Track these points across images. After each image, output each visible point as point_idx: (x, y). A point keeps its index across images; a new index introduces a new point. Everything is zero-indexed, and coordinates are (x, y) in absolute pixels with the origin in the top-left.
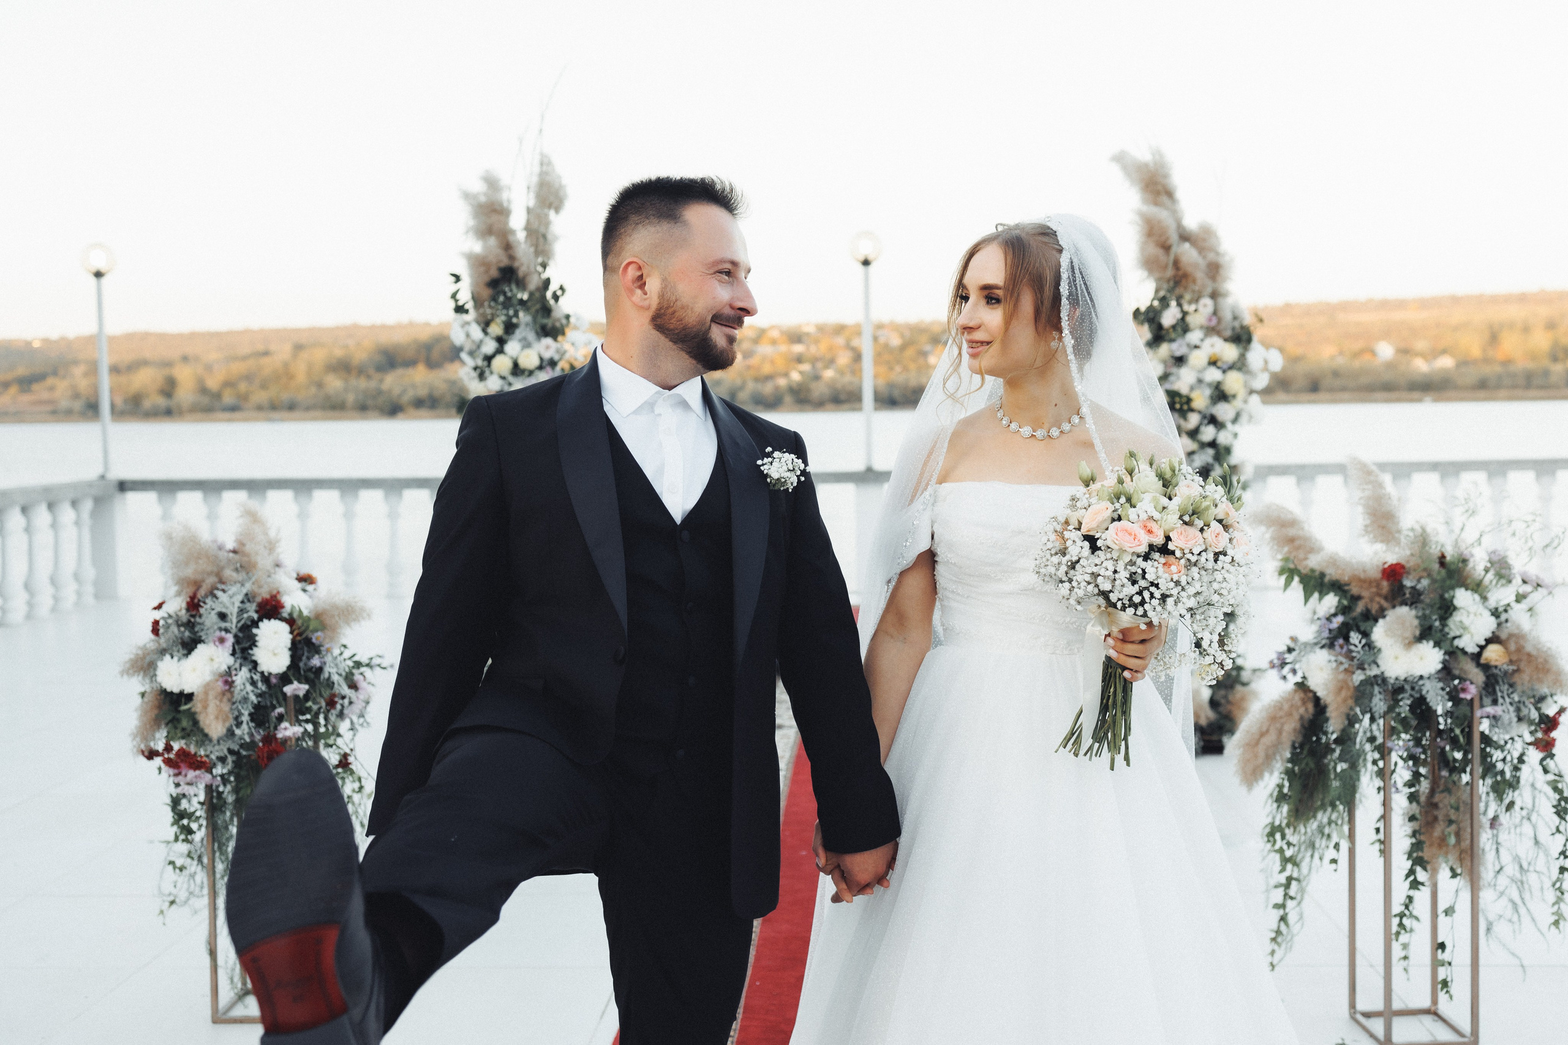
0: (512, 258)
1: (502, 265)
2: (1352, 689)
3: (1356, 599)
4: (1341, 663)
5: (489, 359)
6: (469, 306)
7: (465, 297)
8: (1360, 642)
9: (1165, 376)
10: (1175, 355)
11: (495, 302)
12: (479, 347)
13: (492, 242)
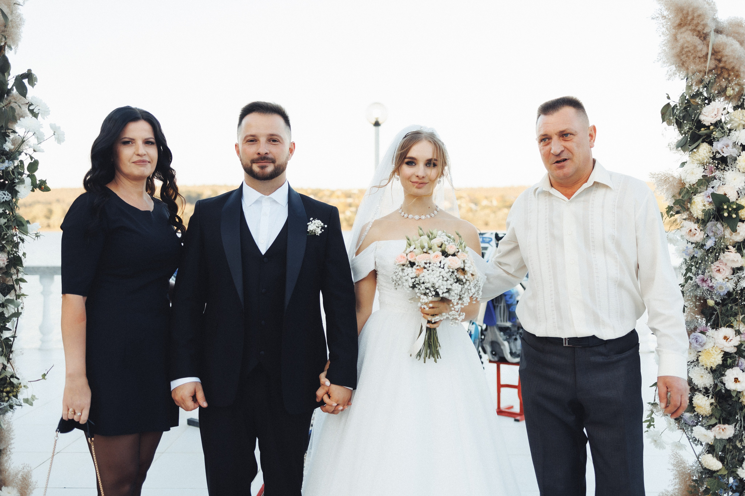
9: (706, 181)
10: (718, 156)
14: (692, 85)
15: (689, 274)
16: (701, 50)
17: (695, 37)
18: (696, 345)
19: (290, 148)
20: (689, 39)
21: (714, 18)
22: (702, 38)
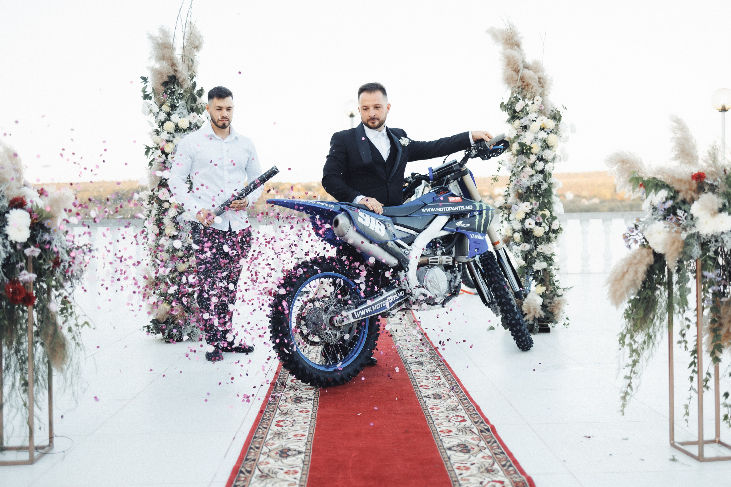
0: (175, 71)
1: (170, 75)
2: (681, 242)
3: (677, 192)
4: (673, 228)
5: (162, 123)
6: (152, 95)
7: (149, 91)
8: (684, 215)
9: (518, 136)
10: (522, 125)
11: (166, 93)
12: (157, 117)
13: (165, 64)
14: (513, 93)
15: (511, 179)
16: (515, 77)
17: (513, 72)
18: (514, 210)
20: (510, 72)
21: (523, 61)
22: (517, 71)
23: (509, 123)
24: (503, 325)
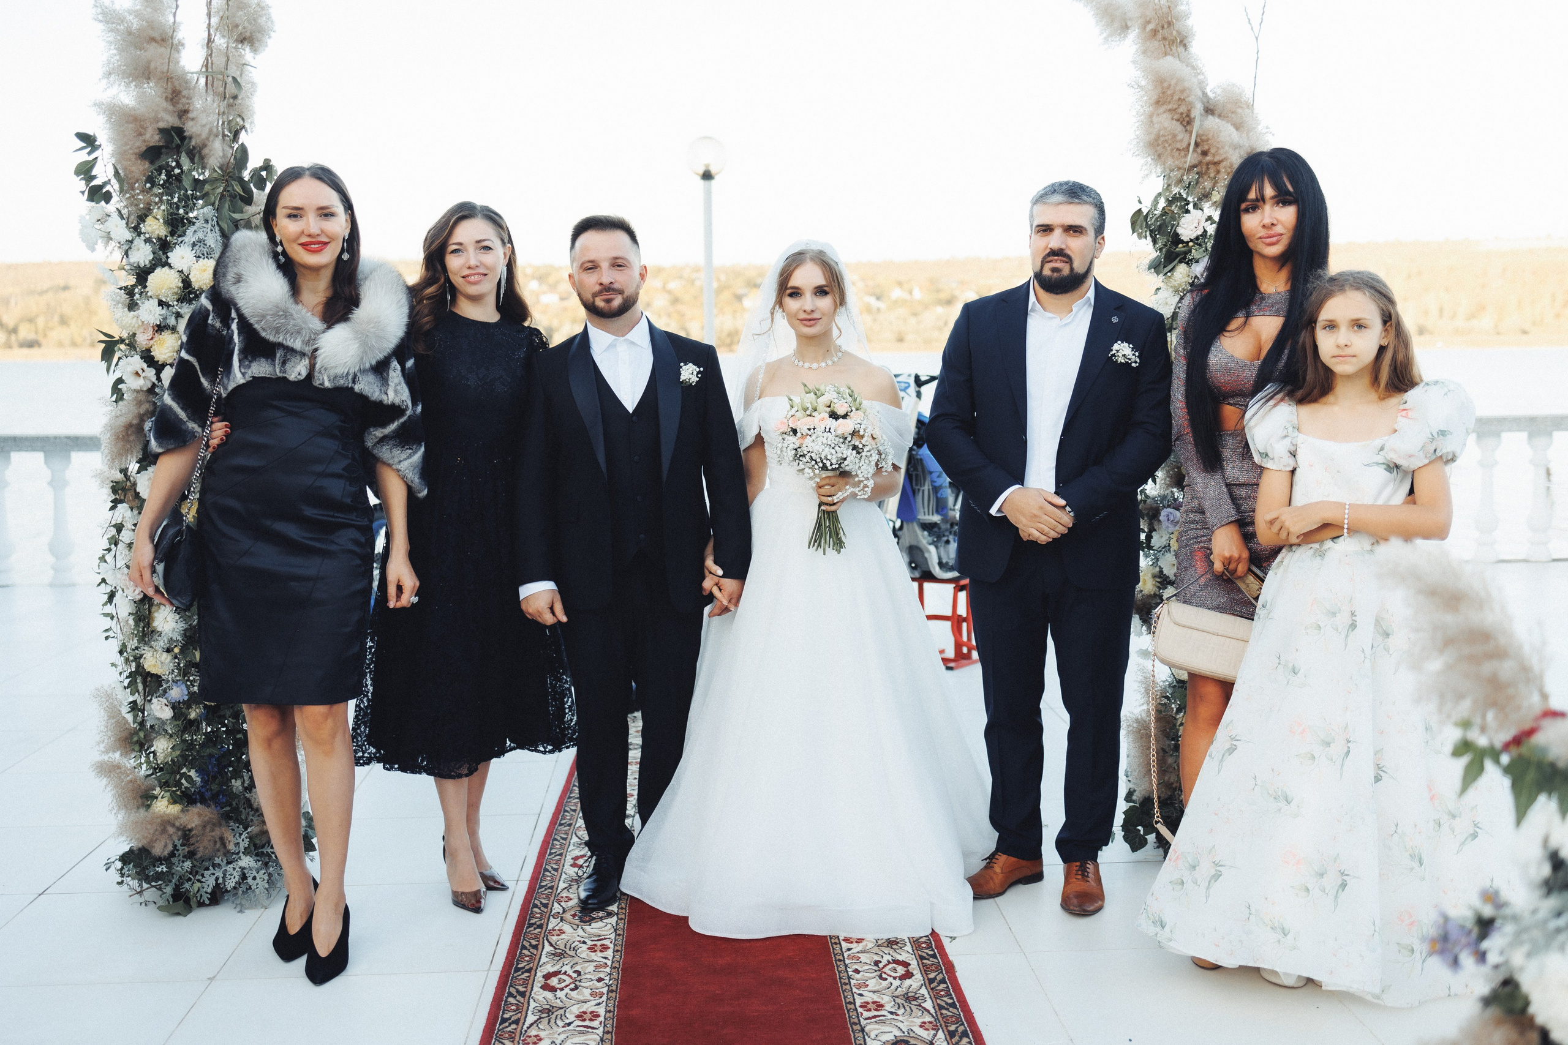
0: (183, 113)
1: (166, 125)
5: (142, 275)
6: (114, 187)
7: (103, 172)
11: (153, 185)
12: (126, 254)
13: (151, 89)
14: (1169, 185)
16: (1181, 141)
17: (1174, 122)
18: (1167, 524)
19: (640, 274)
20: (1166, 124)
21: (1205, 94)
22: (1186, 121)
23: (1158, 274)
24: (1126, 838)
